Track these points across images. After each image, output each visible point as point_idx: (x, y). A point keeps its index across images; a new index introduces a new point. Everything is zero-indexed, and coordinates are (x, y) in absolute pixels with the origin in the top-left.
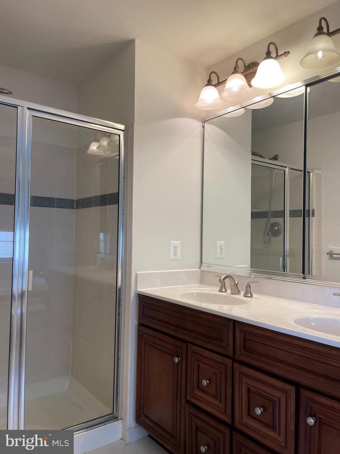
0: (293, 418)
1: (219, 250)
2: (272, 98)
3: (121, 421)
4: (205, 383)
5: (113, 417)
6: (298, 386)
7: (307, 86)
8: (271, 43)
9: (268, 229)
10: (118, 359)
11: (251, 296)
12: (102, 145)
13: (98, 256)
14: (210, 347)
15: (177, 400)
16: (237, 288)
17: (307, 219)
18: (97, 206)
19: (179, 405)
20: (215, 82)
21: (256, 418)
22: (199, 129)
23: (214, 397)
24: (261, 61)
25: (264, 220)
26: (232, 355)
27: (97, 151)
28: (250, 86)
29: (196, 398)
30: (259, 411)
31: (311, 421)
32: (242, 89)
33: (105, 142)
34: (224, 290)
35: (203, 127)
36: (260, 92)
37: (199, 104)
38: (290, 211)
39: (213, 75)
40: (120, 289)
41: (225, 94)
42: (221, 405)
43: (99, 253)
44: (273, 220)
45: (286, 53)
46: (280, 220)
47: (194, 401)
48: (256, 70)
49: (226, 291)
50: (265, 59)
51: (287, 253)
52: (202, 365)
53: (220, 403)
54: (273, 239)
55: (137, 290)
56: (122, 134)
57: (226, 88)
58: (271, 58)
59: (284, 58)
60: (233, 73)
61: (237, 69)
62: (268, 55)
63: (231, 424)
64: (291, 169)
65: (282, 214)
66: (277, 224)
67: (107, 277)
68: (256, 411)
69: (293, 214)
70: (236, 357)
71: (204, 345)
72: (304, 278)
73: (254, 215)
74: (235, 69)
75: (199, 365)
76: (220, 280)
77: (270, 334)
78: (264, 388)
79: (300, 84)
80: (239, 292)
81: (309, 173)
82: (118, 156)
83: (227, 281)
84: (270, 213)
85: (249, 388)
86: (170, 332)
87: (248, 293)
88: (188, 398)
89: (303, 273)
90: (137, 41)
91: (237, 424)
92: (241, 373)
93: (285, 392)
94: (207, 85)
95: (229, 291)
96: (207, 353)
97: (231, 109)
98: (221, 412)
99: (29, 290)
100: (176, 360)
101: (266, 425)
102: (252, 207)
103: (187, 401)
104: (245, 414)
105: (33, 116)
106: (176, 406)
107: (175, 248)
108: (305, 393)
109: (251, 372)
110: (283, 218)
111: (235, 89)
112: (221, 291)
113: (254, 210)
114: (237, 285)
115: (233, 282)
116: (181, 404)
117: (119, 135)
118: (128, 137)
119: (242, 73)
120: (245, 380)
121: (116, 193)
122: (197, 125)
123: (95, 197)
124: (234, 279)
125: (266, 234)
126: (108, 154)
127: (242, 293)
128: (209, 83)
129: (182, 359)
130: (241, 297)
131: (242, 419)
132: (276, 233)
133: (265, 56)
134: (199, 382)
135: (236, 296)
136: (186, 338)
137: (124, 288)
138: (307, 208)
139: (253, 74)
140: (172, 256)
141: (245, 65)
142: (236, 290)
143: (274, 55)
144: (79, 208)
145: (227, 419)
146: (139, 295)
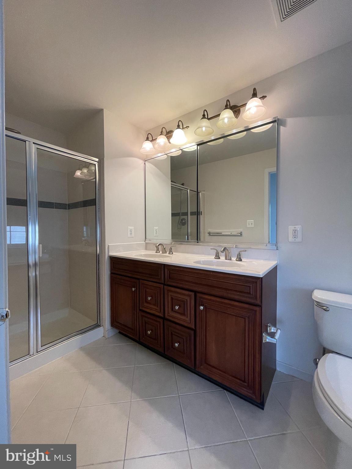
0: (194, 308)
1: (155, 232)
2: (180, 150)
3: (102, 327)
4: (149, 298)
5: (98, 326)
6: (196, 292)
7: (198, 145)
8: (180, 121)
9: (180, 222)
10: (99, 294)
11: (172, 254)
12: (84, 172)
13: (83, 238)
14: (152, 280)
15: (134, 310)
16: (165, 250)
17: (198, 216)
18: (82, 207)
19: (135, 313)
20: (150, 139)
21: (176, 312)
22: (143, 165)
23: (154, 305)
24: (175, 130)
25: (178, 217)
26: (163, 282)
27: (80, 176)
28: (170, 143)
29: (145, 308)
30: (177, 308)
31: (202, 308)
32: (165, 144)
33: (85, 171)
34: (158, 252)
35: (145, 164)
36: (174, 146)
37: (142, 150)
38: (190, 212)
39: (149, 135)
40: (98, 255)
41: (156, 146)
42: (158, 309)
43: (84, 237)
44: (182, 217)
45: (187, 127)
46: (185, 217)
47: (144, 309)
48: (172, 135)
49: (159, 252)
50: (177, 129)
51: (189, 234)
52: (147, 290)
53: (158, 307)
54: (183, 227)
55: (110, 254)
56: (96, 164)
57: (157, 142)
58: (180, 128)
59: (186, 129)
60: (160, 135)
61: (162, 133)
62: (178, 127)
63: (163, 317)
64: (190, 190)
65: (186, 214)
66: (184, 219)
67: (90, 250)
68: (176, 308)
69: (192, 214)
70: (165, 283)
71: (149, 279)
72: (198, 242)
73: (173, 215)
74: (161, 132)
75: (146, 290)
76: (156, 246)
77: (182, 269)
78: (179, 296)
79: (194, 144)
80: (166, 252)
81: (199, 193)
82: (95, 179)
83: (160, 247)
84: (180, 213)
85: (172, 298)
86: (129, 275)
87: (171, 252)
88: (141, 308)
89: (197, 240)
90: (104, 110)
91: (166, 316)
92: (169, 291)
93: (189, 296)
94: (146, 140)
95: (161, 252)
96: (150, 283)
97: (160, 155)
98: (158, 312)
99: (40, 256)
100: (133, 289)
101: (181, 314)
102: (172, 211)
103: (140, 310)
104: (170, 310)
105: (37, 148)
106: (134, 313)
107: (131, 230)
108: (198, 295)
109: (173, 289)
110: (187, 216)
111: (162, 144)
112: (157, 252)
113: (173, 212)
114: (165, 248)
115: (163, 247)
116: (136, 312)
117: (95, 165)
118: (101, 166)
119: (165, 135)
120: (170, 294)
121: (94, 199)
122: (141, 162)
123: (80, 202)
124: (163, 245)
125: (179, 224)
126: (87, 178)
127: (168, 253)
128: (147, 139)
129: (136, 289)
130: (167, 254)
131: (169, 313)
132: (184, 224)
133: (177, 127)
134: (146, 298)
135: (165, 254)
136: (139, 277)
137: (101, 254)
138: (198, 211)
139: (171, 136)
140: (129, 235)
141: (166, 131)
142: (164, 251)
143: (181, 127)
144: (70, 209)
145: (161, 315)
146: (110, 257)
